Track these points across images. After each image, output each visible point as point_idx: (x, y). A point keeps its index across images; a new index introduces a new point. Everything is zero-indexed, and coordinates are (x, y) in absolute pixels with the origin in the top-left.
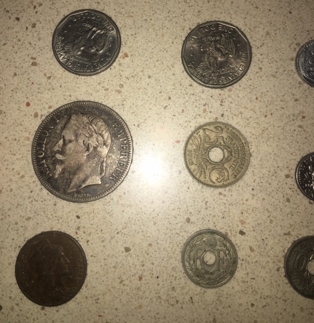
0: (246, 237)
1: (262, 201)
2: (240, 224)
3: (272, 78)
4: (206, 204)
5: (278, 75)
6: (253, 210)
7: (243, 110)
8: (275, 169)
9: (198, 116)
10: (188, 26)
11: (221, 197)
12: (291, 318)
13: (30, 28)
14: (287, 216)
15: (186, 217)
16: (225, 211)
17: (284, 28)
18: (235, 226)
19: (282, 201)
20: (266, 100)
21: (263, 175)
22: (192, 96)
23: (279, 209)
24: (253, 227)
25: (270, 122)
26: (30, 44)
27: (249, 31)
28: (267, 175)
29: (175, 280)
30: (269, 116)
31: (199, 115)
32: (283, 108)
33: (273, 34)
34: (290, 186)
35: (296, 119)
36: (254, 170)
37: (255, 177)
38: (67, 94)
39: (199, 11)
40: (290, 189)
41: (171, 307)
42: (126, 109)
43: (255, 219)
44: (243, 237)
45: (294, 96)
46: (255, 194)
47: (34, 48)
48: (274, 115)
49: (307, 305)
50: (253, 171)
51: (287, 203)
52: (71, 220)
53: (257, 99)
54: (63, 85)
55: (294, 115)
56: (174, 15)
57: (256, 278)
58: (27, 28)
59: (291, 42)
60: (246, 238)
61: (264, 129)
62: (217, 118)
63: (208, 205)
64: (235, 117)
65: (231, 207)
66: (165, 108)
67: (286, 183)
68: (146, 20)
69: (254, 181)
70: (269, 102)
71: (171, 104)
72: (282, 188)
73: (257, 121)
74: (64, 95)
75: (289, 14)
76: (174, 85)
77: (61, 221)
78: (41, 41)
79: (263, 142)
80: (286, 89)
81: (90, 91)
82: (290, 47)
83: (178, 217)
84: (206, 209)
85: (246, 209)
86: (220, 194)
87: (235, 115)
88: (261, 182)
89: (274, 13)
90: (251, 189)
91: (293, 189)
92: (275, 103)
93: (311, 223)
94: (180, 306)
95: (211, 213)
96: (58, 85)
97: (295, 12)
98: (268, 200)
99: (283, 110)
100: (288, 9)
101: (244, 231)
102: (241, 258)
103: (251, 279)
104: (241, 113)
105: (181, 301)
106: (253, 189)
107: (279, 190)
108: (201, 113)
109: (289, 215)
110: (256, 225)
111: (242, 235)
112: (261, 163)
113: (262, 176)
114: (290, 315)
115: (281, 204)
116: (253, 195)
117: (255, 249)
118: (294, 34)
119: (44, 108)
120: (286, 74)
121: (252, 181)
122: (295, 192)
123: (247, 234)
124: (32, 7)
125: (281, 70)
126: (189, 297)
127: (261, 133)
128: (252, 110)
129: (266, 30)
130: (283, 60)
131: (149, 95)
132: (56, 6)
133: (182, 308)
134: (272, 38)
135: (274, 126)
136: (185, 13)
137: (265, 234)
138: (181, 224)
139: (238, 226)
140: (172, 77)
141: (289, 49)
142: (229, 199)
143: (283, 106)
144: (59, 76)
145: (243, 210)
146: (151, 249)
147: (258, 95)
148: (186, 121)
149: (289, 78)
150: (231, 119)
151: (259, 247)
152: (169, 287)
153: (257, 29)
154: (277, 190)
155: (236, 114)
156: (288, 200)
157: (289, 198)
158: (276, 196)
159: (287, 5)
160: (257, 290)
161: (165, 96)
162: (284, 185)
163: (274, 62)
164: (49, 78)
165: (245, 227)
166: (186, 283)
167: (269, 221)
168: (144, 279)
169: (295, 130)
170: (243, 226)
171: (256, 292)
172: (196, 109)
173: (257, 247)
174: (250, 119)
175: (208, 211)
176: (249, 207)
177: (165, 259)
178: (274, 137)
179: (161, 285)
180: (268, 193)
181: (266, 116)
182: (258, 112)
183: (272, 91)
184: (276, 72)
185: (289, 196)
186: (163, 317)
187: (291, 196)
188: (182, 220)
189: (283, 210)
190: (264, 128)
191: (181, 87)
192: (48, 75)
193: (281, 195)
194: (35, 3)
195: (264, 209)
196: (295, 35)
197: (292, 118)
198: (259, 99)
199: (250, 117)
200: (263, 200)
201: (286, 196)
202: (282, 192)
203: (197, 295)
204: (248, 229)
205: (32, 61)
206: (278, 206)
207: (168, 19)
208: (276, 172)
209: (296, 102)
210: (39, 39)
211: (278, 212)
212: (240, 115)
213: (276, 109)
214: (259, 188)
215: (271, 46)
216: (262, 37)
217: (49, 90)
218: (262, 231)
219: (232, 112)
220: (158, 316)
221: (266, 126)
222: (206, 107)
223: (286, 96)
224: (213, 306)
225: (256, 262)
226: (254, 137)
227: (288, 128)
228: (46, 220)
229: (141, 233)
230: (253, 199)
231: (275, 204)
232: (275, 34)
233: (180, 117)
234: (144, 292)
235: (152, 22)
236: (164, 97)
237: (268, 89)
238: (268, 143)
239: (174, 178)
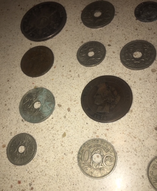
1: (122, 31)
2: (109, 42)
4: (92, 35)
6: (116, 35)
12: (133, 83)
15: (81, 41)
16: (101, 37)
18: (106, 43)
21: (124, 20)
23: (131, 34)
28: (126, 20)
29: (72, 67)
37: (119, 21)
40: (138, 24)
41: (68, 79)
43: (117, 39)
44: (110, 47)
46: (118, 28)
49: (143, 77)
50: (119, 19)
51: (136, 31)
52: (28, 45)
57: (115, 65)
63: (93, 35)
65: (105, 35)
67: (136, 22)
69: (119, 23)
72: (134, 25)
77: (23, 46)
79: (125, 7)
83: (77, 41)
84: (92, 36)
85: (113, 35)
86: (100, 30)
88: (123, 23)
93: (149, 38)
94: (73, 78)
95: (94, 38)
98: (125, 30)
101: (111, 44)
102: (107, 56)
103: (112, 65)
105: (73, 76)
106: (117, 26)
109: (136, 36)
110: (117, 41)
114: (132, 82)
115: (132, 31)
117: (116, 52)
122: (140, 25)
123: (112, 46)
126: (78, 74)
133: (73, 79)
138: (78, 44)
142: (104, 32)
145: (111, 36)
146: (62, 55)
151: (118, 51)
152: (68, 70)
154: (131, 26)
158: (130, 28)
160: (114, 70)
165: (111, 43)
166: (77, 68)
167: (125, 39)
168: (56, 67)
171: (114, 71)
175: (93, 37)
177: (68, 59)
179: (64, 70)
180: (126, 27)
185: (137, 28)
186: (63, 83)
188: (79, 42)
189: (133, 34)
193: (133, 27)
195: (123, 34)
201: (135, 28)
203: (82, 73)
204: (113, 44)
206: (130, 32)
208: (131, 18)
211: (130, 35)
214: (121, 25)
218: (120, 44)
220: (61, 83)
224: (90, 78)
225: (116, 57)
230: (117, 30)
234: (56, 73)
238: (128, 7)
239: (78, 25)
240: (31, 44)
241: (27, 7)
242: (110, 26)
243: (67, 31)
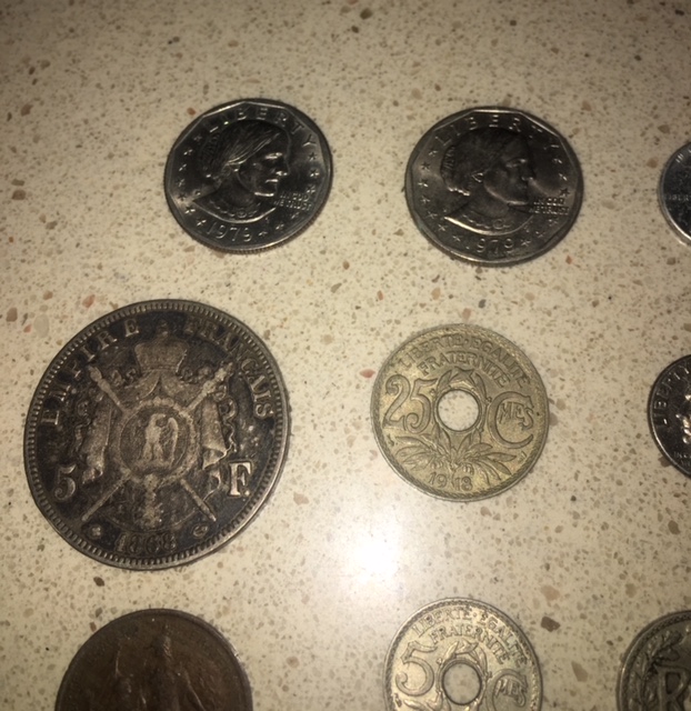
0: (562, 635)
1: (602, 532)
2: (542, 598)
3: (604, 210)
4: (446, 541)
5: (619, 202)
6: (576, 559)
7: (535, 290)
8: (632, 441)
9: (418, 307)
10: (390, 97)
11: (488, 520)
13: (16, 115)
14: (675, 574)
16: (498, 562)
17: (625, 94)
18: (530, 604)
19: (656, 530)
20: (592, 263)
21: (600, 458)
22: (401, 259)
23: (649, 555)
24: (579, 607)
25: (606, 318)
26: (14, 150)
27: (540, 102)
28: (609, 460)
30: (604, 303)
31: (422, 305)
32: (638, 282)
33: (600, 108)
34: (675, 487)
35: (677, 309)
36: (573, 446)
37: (577, 466)
38: (94, 261)
39: (416, 64)
40: (677, 496)
42: (237, 294)
43: (584, 584)
44: (553, 637)
45: (667, 253)
46: (580, 511)
47: (23, 160)
48: (616, 301)
50: (571, 449)
51: (671, 537)
52: (82, 589)
53: (569, 260)
54: (85, 241)
55: (669, 299)
56: (356, 75)
58: (10, 116)
59: (647, 124)
60: (562, 639)
61: (591, 336)
62: (467, 313)
63: (452, 543)
64: (515, 308)
65: (515, 550)
66: (335, 288)
67: (665, 480)
68: (289, 88)
69: (576, 477)
70: (602, 269)
71: (351, 278)
72: (655, 495)
73: (573, 315)
74: (86, 266)
75: (635, 63)
76: (357, 233)
77: (53, 591)
78: (40, 143)
79: (593, 370)
80: (643, 234)
81: (149, 254)
82: (643, 134)
84: (448, 555)
85: (556, 555)
86: (484, 512)
87: (516, 303)
88: (596, 479)
89: (599, 61)
90: (569, 497)
91: (683, 497)
92: (617, 271)
95: (461, 566)
96: (73, 241)
97: (649, 57)
98: (618, 527)
99: (639, 287)
100: (632, 50)
101: (557, 618)
102: (551, 698)
104: (530, 297)
106: (574, 499)
107: (646, 499)
108: (427, 299)
109: (679, 571)
110: (588, 601)
111: (550, 630)
112: (590, 426)
113: (596, 461)
115: (655, 540)
116: (576, 516)
117: (589, 671)
118: (652, 105)
119: (34, 298)
120: (641, 199)
121: (571, 474)
123: (563, 628)
124: (26, 71)
125: (626, 191)
127: (585, 346)
128: (558, 288)
129: (580, 100)
130: (629, 166)
131: (294, 259)
132: (81, 65)
134: (598, 115)
135: (618, 328)
136: (383, 68)
137: (615, 628)
139: (536, 604)
140: (352, 215)
141: (641, 139)
142: (508, 527)
143: (638, 278)
144: (75, 221)
145: (549, 558)
146: (295, 673)
147: (572, 251)
148: (389, 322)
149: (647, 209)
150: (506, 312)
151: (601, 664)
153: (559, 99)
154: (642, 501)
155: (518, 300)
156: (674, 528)
157: (676, 520)
158: (640, 515)
159: (628, 41)
161: (335, 260)
162: (658, 487)
163: (608, 172)
164: (52, 226)
165: (557, 606)
167: (623, 589)
169: (675, 338)
170: (553, 603)
172: (414, 291)
173: (595, 664)
174: (554, 313)
175: (452, 560)
176: (565, 550)
177: (334, 704)
178: (621, 357)
180: (616, 508)
181: (595, 304)
182: (574, 294)
183: (607, 242)
184: (614, 196)
185: (675, 517)
187: (681, 516)
189: (661, 556)
190: (593, 333)
191: (375, 238)
192: (49, 220)
193: (653, 514)
194: (33, 63)
195: (609, 556)
196: (655, 108)
197: (665, 306)
198: (575, 260)
199: (555, 308)
200: (603, 528)
201: (666, 516)
202: (655, 506)
204: (567, 614)
205: (14, 188)
206: (647, 546)
207: (342, 83)
208: (633, 451)
209: (671, 268)
210: (36, 140)
211: (648, 563)
212: (528, 303)
213: (621, 286)
214: (591, 494)
215: (597, 136)
216: (572, 114)
217: (49, 255)
218: (605, 617)
219: (506, 295)
221: (598, 328)
222: (440, 284)
223: (644, 253)
226: (569, 357)
227: (656, 334)
228: (15, 589)
229: (267, 627)
230: (575, 526)
231: (638, 539)
232: (605, 108)
233: (372, 311)
235: (305, 91)
236: (331, 264)
237: (597, 237)
238: (607, 372)
239: (358, 471)
240: (99, 582)
241: (44, 308)
242: (535, 491)
243: (299, 499)
